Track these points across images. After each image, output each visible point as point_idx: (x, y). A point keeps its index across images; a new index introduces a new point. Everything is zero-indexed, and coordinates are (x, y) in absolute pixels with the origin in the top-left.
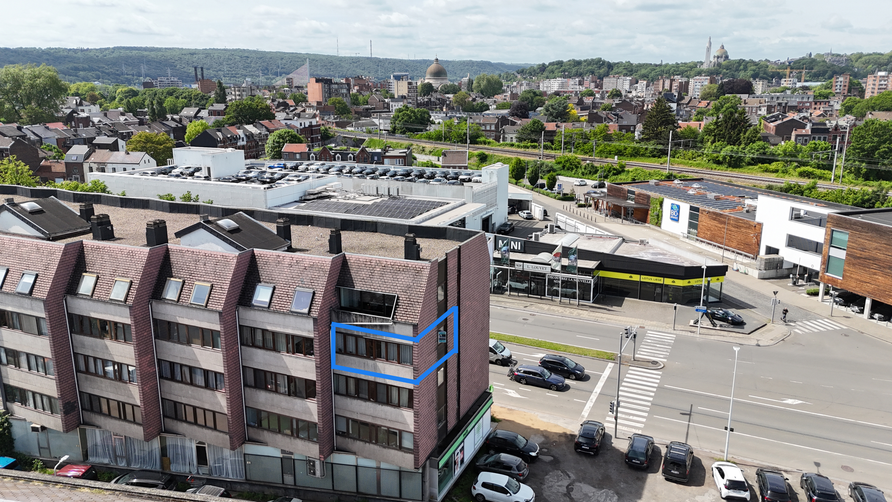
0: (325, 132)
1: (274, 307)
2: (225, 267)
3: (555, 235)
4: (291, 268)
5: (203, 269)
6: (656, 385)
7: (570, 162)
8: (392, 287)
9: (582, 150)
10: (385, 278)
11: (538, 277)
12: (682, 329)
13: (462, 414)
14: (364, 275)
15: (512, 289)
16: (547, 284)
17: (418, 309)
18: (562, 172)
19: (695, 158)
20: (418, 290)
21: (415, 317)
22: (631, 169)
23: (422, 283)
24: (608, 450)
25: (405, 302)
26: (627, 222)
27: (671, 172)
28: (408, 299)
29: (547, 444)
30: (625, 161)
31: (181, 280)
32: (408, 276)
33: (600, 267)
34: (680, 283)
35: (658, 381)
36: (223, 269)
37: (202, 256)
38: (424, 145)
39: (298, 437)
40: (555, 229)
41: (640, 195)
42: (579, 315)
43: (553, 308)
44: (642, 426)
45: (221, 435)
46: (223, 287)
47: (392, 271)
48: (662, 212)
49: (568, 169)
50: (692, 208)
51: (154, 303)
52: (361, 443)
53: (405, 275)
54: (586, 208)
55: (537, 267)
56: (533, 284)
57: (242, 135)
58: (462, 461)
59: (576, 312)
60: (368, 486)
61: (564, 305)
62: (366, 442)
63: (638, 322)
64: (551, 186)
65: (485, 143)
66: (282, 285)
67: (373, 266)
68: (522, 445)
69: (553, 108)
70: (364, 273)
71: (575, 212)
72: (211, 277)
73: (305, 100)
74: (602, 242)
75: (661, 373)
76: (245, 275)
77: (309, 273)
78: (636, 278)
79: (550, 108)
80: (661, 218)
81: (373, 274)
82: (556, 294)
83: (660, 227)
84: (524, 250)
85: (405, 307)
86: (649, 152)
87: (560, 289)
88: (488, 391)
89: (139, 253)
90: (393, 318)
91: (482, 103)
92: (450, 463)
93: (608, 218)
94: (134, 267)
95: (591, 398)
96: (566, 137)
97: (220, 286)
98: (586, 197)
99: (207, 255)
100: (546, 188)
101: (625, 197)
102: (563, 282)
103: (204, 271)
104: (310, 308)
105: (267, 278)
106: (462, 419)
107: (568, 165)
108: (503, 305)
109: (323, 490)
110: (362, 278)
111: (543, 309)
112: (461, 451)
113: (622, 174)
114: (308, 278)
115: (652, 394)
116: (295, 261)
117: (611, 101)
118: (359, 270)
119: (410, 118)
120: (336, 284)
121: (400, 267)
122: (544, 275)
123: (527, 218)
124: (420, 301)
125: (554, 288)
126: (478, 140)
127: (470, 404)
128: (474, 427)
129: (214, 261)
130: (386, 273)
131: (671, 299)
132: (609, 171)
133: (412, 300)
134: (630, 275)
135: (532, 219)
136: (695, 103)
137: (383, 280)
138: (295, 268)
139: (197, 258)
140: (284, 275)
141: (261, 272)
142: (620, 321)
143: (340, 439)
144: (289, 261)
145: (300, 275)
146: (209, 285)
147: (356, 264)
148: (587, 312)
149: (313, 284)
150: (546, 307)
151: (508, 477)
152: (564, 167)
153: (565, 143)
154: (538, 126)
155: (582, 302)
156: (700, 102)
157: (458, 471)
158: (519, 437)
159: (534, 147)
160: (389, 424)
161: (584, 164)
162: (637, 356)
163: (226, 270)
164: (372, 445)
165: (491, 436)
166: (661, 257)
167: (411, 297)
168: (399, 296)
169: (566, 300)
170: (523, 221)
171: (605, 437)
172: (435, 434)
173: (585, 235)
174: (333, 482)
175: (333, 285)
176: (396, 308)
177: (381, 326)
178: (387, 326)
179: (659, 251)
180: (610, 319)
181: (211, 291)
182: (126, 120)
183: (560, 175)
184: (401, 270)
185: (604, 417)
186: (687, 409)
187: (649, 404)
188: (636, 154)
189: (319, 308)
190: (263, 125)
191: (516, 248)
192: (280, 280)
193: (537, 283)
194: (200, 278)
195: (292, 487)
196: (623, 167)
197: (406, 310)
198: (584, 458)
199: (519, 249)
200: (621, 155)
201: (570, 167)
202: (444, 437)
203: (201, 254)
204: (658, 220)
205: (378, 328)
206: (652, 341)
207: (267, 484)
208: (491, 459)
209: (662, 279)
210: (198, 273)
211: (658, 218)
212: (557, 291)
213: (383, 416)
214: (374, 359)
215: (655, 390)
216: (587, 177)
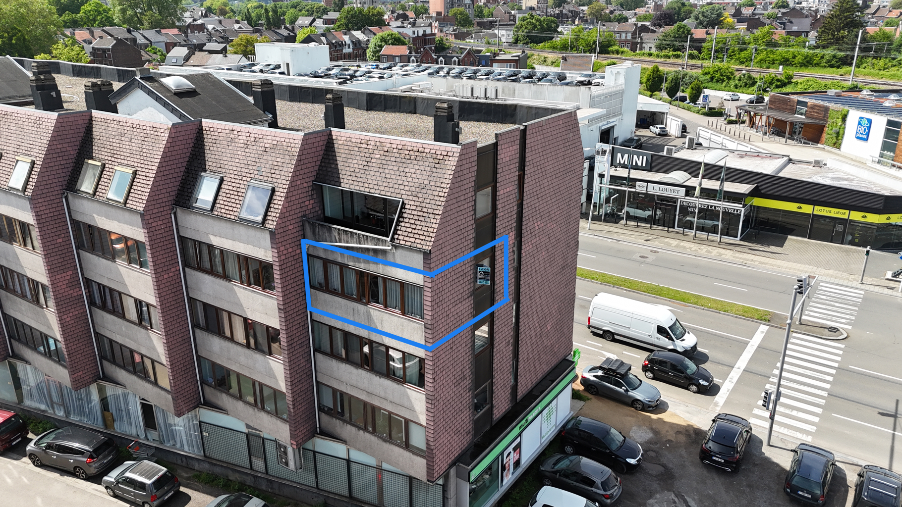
0: (440, 43)
1: (219, 210)
2: (154, 145)
3: (694, 151)
4: (247, 150)
5: (128, 147)
6: (836, 365)
7: (721, 73)
8: (396, 186)
9: (737, 59)
10: (387, 171)
11: (667, 203)
12: (874, 283)
13: (521, 392)
14: (356, 166)
15: (629, 217)
16: (677, 213)
17: (434, 226)
18: (710, 84)
19: (887, 68)
20: (436, 193)
21: (427, 238)
22: (800, 81)
23: (444, 181)
24: (755, 465)
25: (414, 212)
26: (793, 142)
27: (855, 83)
28: (419, 209)
29: (656, 443)
30: (791, 71)
31: (100, 164)
32: (422, 168)
33: (755, 193)
34: (874, 218)
35: (839, 359)
36: (151, 148)
37: (128, 128)
38: (546, 55)
39: (263, 409)
40: (694, 145)
41: (813, 107)
42: (720, 255)
43: (683, 244)
44: (813, 429)
45: (163, 393)
46: (148, 174)
47: (398, 160)
48: (844, 128)
49: (718, 81)
50: (890, 123)
51: (70, 197)
52: (354, 429)
53: (417, 167)
54: (737, 126)
55: (666, 190)
56: (659, 212)
57: (348, 42)
58: (517, 463)
59: (715, 251)
60: (365, 489)
61: (701, 241)
62: (359, 428)
63: (806, 269)
64: (694, 99)
65: (617, 52)
66: (232, 176)
67: (371, 151)
68: (614, 447)
69: (704, 16)
70: (355, 162)
71: (723, 129)
72: (135, 160)
73: (426, 11)
74: (759, 162)
75: (843, 346)
76: (187, 159)
77: (270, 158)
78: (807, 209)
79: (700, 15)
80: (843, 137)
81: (369, 164)
82: (690, 225)
83: (839, 148)
84: (650, 167)
85: (413, 221)
86: (825, 61)
87: (696, 219)
88: (569, 358)
89: (46, 120)
90: (393, 239)
91: (620, 15)
92: (494, 468)
93: (766, 137)
94: (39, 141)
95: (730, 376)
96: (718, 43)
97: (144, 174)
98: (739, 111)
99: (134, 126)
100: (688, 101)
101: (792, 110)
102: (701, 210)
103: (128, 151)
104: (266, 215)
105: (214, 164)
106: (521, 400)
107: (718, 75)
108: (615, 236)
109: (303, 487)
110: (352, 170)
111: (669, 244)
112: (515, 449)
113: (788, 86)
114: (268, 166)
115: (830, 379)
116: (253, 139)
117: (776, 11)
118: (349, 156)
119: (535, 26)
120: (313, 178)
121: (411, 153)
122: (674, 200)
123: (659, 135)
124: (437, 212)
125: (688, 218)
126: (610, 49)
127: (537, 378)
128: (541, 412)
129: (142, 135)
130: (389, 163)
131: (857, 241)
132: (771, 83)
133: (425, 210)
134: (798, 205)
135: (666, 135)
136: (883, 12)
137: (383, 175)
138: (252, 149)
139: (122, 131)
140: (237, 160)
141: (209, 156)
142: (779, 266)
143: (325, 418)
144: (244, 138)
145: (257, 160)
146: (130, 171)
147: (346, 147)
148: (732, 252)
149: (273, 176)
150: (674, 242)
151: (585, 500)
152: (712, 78)
153: (716, 51)
154: (683, 32)
155: (726, 239)
156: (890, 11)
157: (509, 479)
158: (613, 431)
159: (677, 57)
160: (390, 408)
161: (737, 75)
162: (804, 317)
163: (155, 148)
164: (367, 435)
165: (569, 426)
166: (846, 182)
167: (424, 205)
168: (406, 202)
169: (703, 235)
170: (654, 137)
171: (752, 442)
172: (469, 426)
173: (736, 153)
174: (317, 477)
175: (308, 180)
176: (398, 221)
177: (376, 251)
178: (384, 252)
179: (842, 175)
180: (763, 263)
181: (133, 181)
182: (240, 28)
183: (706, 88)
184: (413, 157)
185: (750, 408)
186: (891, 408)
187: (825, 394)
188: (808, 62)
189: (278, 215)
190: (371, 31)
191: (639, 164)
192: (231, 168)
193: (665, 212)
194: (122, 161)
195: (263, 476)
196: (790, 78)
197: (414, 226)
198: (715, 475)
199: (644, 165)
200: (787, 65)
201: (720, 79)
202: (487, 428)
203: (128, 125)
204: (837, 139)
205: (371, 253)
206: (828, 298)
207: (231, 466)
208: (564, 464)
209: (847, 212)
210: (122, 153)
211: (837, 137)
212: (692, 223)
213: (382, 394)
214: (366, 304)
215: (833, 372)
216: (741, 90)
